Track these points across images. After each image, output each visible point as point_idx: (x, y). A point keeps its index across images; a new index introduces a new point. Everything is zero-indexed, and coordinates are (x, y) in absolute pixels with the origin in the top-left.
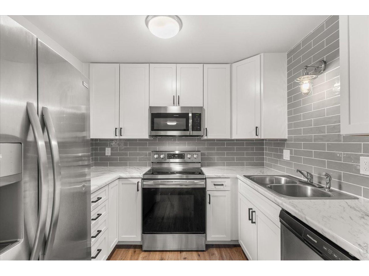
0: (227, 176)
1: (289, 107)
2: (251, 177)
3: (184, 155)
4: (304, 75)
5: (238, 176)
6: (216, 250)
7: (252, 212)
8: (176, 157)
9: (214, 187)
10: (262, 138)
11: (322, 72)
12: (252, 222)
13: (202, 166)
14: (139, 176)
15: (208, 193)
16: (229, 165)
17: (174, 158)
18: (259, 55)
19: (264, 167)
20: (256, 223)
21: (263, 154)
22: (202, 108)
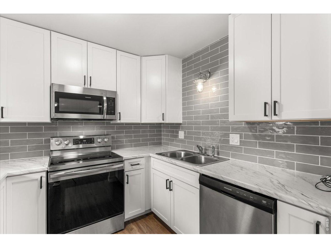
0: (142, 155)
1: (183, 100)
2: (162, 154)
3: (94, 140)
4: (199, 79)
5: (151, 155)
6: (133, 224)
7: (170, 182)
8: (84, 142)
9: (131, 167)
10: (167, 122)
11: (208, 79)
12: (170, 190)
13: (112, 149)
14: (43, 169)
15: (126, 174)
16: (135, 146)
17: (82, 143)
18: (165, 55)
19: (161, 146)
20: (173, 190)
21: (161, 135)
22: (115, 93)
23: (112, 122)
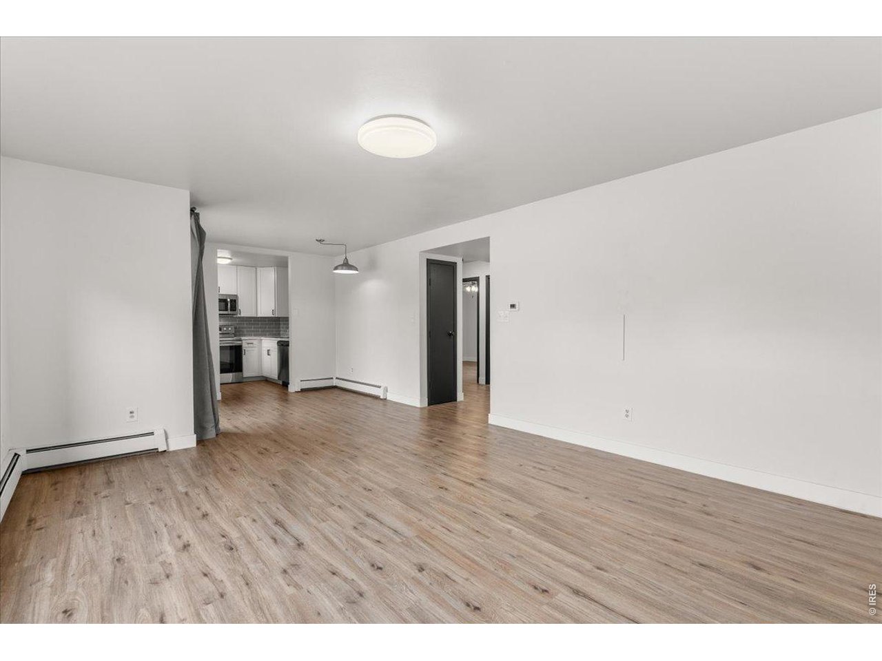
9: (247, 345)
13: (235, 336)
15: (243, 349)
22: (236, 296)
23: (235, 316)
